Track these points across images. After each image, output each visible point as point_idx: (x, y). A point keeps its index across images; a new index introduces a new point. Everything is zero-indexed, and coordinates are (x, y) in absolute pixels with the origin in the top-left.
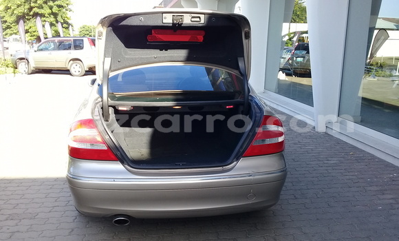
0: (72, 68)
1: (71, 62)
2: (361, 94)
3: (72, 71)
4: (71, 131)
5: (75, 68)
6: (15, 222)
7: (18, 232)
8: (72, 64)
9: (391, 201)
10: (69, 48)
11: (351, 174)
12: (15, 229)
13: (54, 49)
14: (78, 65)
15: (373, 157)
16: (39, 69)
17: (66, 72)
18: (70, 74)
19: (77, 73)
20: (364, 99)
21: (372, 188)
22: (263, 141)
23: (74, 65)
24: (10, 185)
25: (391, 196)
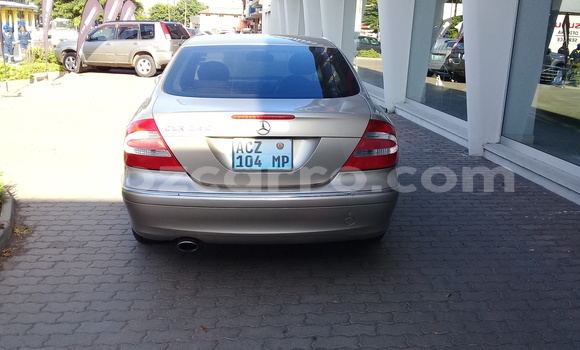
0: (139, 65)
1: (137, 56)
2: (535, 104)
3: (139, 69)
4: (127, 134)
5: (143, 66)
6: (59, 250)
7: (63, 261)
8: (138, 60)
9: (551, 243)
10: (134, 36)
11: (504, 209)
12: (59, 258)
13: (113, 38)
14: (147, 62)
15: (541, 189)
16: (93, 66)
17: (130, 70)
18: (136, 74)
19: (145, 73)
20: (539, 111)
21: (528, 227)
22: (370, 151)
23: (141, 61)
24: (52, 209)
25: (551, 237)
